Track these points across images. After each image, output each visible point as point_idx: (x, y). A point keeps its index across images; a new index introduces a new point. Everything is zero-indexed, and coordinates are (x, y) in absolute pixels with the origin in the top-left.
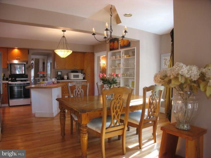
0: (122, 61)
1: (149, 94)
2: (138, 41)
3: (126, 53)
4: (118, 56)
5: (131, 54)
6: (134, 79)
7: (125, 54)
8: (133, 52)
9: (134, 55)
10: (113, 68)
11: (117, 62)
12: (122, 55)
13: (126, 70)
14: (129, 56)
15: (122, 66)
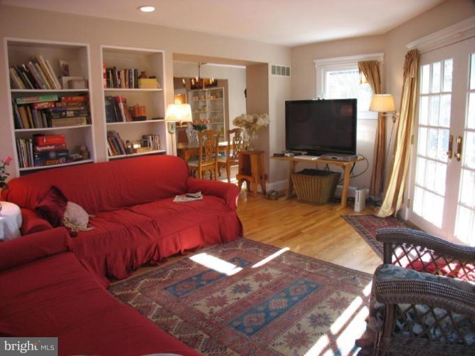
0: (208, 103)
1: (232, 135)
2: (226, 81)
3: (213, 93)
4: (203, 97)
5: (218, 94)
6: (223, 124)
7: (211, 95)
8: (221, 93)
9: (222, 97)
10: (197, 111)
11: (201, 104)
12: (208, 95)
13: (214, 114)
14: (217, 97)
15: (207, 109)
